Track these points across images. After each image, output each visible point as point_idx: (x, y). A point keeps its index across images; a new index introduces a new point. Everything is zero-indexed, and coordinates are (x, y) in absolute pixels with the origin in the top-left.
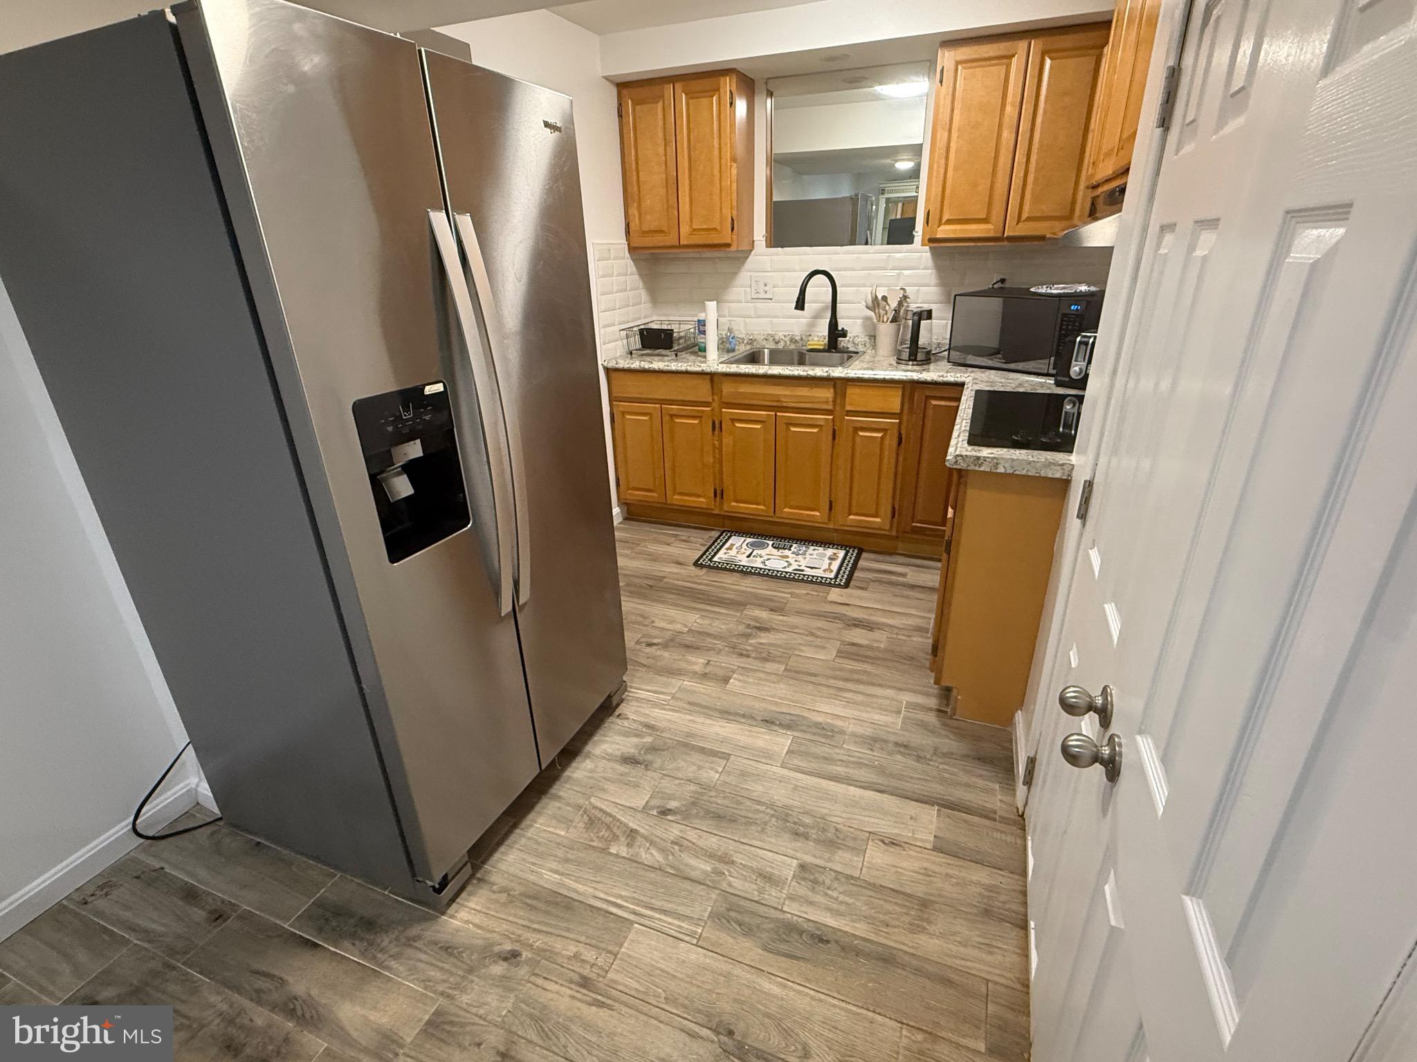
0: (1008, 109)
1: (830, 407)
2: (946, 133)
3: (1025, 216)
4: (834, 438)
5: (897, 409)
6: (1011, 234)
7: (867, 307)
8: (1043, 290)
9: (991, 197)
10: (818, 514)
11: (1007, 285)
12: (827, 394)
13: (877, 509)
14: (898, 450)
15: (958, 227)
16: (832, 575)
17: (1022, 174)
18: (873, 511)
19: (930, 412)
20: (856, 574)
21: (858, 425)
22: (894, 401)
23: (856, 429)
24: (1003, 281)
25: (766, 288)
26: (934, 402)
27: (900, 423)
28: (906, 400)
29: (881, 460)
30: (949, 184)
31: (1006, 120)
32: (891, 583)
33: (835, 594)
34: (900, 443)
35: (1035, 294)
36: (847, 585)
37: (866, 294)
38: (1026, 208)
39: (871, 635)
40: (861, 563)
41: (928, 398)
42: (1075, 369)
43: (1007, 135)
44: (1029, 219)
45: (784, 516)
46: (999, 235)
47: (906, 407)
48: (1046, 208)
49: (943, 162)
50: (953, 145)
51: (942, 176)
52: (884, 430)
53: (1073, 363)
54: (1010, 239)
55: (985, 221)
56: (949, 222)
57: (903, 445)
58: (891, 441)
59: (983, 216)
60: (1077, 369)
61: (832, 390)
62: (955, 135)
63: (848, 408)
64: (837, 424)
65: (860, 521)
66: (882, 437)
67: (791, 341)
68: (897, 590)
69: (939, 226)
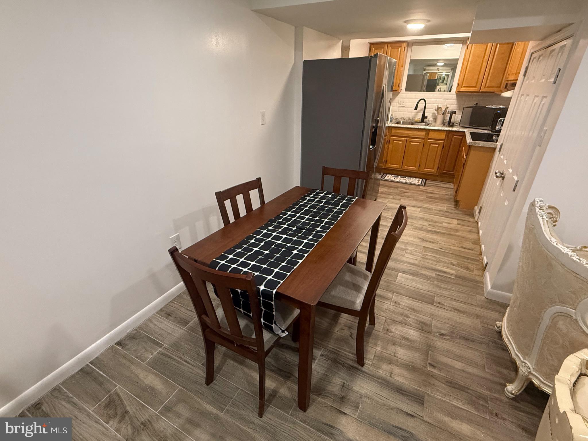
0: (486, 57)
1: (423, 137)
2: (467, 62)
3: (487, 86)
4: (423, 146)
5: (444, 138)
6: (482, 91)
7: (435, 110)
8: (490, 107)
9: (478, 80)
10: (415, 168)
11: (478, 105)
12: (423, 133)
13: (433, 167)
14: (442, 150)
15: (467, 88)
16: (420, 184)
17: (487, 75)
18: (432, 168)
19: (453, 139)
20: (426, 184)
21: (431, 142)
22: (443, 136)
23: (431, 144)
24: (477, 104)
25: (403, 103)
26: (455, 137)
27: (444, 142)
28: (447, 136)
29: (437, 153)
30: (466, 76)
31: (484, 60)
32: (437, 186)
33: (421, 187)
34: (443, 148)
35: (487, 107)
36: (424, 186)
37: (436, 106)
38: (488, 84)
39: (434, 195)
40: (427, 182)
41: (453, 135)
42: (497, 128)
43: (485, 64)
44: (488, 87)
45: (405, 168)
46: (478, 91)
47: (446, 138)
48: (493, 84)
49: (465, 70)
50: (468, 66)
51: (464, 74)
52: (439, 144)
53: (497, 126)
54: (482, 92)
55: (475, 87)
56: (464, 87)
57: (444, 149)
58: (441, 147)
59: (474, 85)
60: (498, 128)
61: (425, 133)
62: (469, 63)
63: (429, 138)
64: (425, 142)
65: (427, 170)
66: (438, 146)
67: (409, 119)
68: (439, 188)
69: (461, 88)
